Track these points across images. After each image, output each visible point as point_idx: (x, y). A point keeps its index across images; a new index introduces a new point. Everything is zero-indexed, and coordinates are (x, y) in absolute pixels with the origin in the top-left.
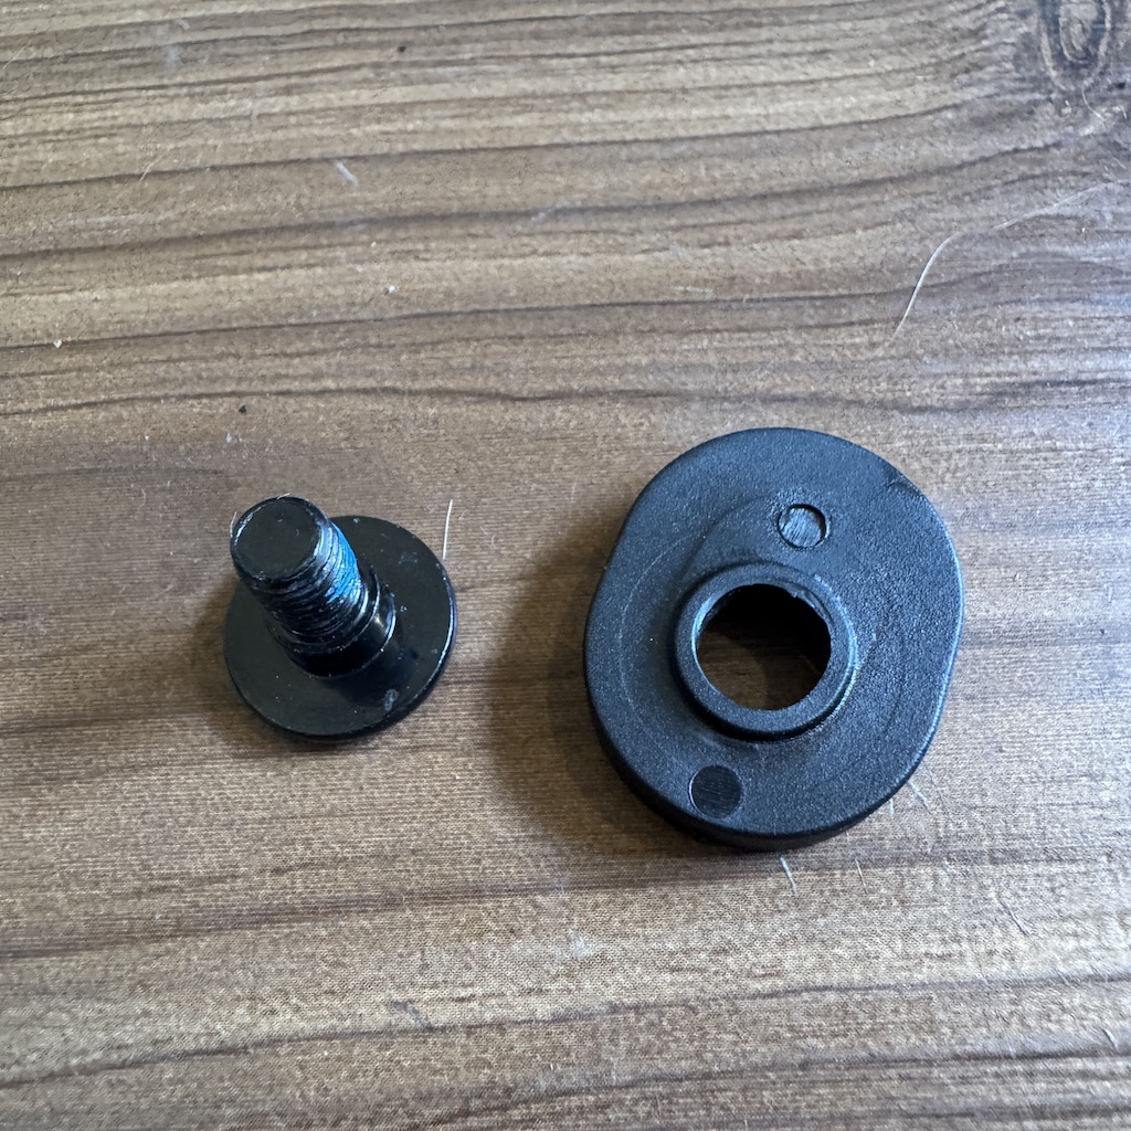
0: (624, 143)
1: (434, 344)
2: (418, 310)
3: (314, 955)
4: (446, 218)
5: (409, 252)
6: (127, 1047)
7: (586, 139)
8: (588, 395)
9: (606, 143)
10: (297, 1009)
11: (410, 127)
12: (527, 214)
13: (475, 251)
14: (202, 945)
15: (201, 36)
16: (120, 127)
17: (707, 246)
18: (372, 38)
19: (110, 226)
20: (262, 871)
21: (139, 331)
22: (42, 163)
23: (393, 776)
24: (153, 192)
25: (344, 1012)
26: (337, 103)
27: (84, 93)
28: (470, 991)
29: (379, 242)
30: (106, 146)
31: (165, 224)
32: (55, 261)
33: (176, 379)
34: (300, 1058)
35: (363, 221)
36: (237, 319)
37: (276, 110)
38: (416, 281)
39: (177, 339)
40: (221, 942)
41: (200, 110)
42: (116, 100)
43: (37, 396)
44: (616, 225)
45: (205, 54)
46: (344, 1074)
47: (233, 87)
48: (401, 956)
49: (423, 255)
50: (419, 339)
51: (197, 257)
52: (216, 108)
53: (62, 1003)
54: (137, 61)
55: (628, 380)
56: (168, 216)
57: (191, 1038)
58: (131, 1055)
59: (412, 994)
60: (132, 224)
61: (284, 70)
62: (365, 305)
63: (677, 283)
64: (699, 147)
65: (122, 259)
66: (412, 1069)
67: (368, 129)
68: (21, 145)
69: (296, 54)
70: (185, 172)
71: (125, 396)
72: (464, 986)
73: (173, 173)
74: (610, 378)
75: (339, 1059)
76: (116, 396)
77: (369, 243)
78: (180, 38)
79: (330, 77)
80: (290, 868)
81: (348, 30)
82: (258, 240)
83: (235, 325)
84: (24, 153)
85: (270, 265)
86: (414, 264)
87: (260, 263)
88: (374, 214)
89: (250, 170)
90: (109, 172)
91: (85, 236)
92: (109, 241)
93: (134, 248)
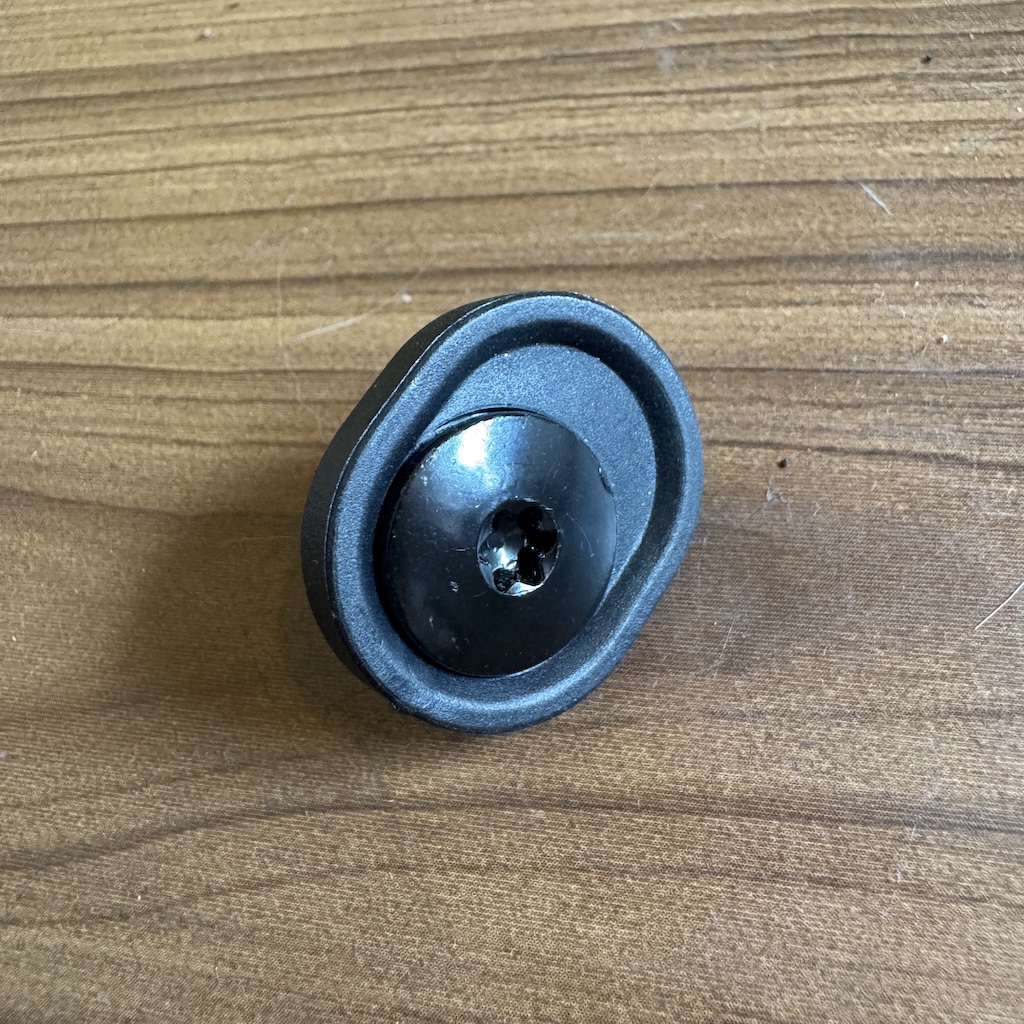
2: (979, 366)
4: (1000, 258)
5: (960, 295)
11: (946, 150)
15: (696, 39)
16: (617, 135)
18: (889, 46)
19: (615, 244)
22: (537, 170)
24: (658, 208)
26: (857, 119)
27: (576, 97)
29: (922, 281)
30: (602, 155)
31: (677, 244)
33: (701, 420)
35: (902, 256)
36: (765, 358)
37: (788, 123)
38: (972, 329)
39: (699, 375)
41: (701, 120)
42: (610, 106)
45: (702, 60)
47: (734, 96)
49: (978, 301)
50: (985, 401)
51: (713, 284)
52: (719, 118)
54: (628, 64)
56: (675, 237)
60: (639, 242)
61: (792, 79)
62: (914, 354)
65: (631, 280)
67: (895, 149)
68: (516, 150)
69: (803, 62)
70: (691, 188)
73: (678, 189)
77: (912, 283)
78: (674, 41)
79: (846, 89)
81: (860, 36)
82: (779, 269)
83: (763, 364)
84: (518, 159)
85: (798, 299)
86: (968, 310)
87: (786, 296)
88: (913, 249)
89: (764, 190)
90: (611, 185)
91: (590, 252)
92: (615, 260)
93: (641, 268)
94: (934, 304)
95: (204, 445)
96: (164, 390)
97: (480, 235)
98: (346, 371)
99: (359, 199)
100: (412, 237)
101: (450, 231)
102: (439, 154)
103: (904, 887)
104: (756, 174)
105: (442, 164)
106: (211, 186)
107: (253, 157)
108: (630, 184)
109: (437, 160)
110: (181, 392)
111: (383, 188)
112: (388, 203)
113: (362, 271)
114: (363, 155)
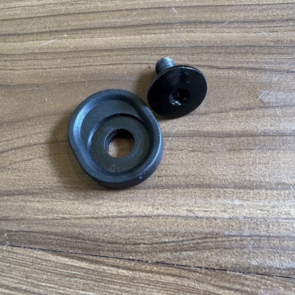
0: (249, 5)
1: (198, 54)
2: (194, 45)
3: (168, 197)
4: (201, 22)
5: (191, 31)
6: (123, 213)
7: (239, 4)
8: (239, 68)
9: (244, 5)
10: (164, 209)
12: (223, 22)
13: (209, 31)
14: (140, 192)
17: (272, 32)
19: (115, 22)
20: (155, 176)
21: (123, 47)
22: (98, 6)
23: (188, 157)
24: (126, 14)
25: (176, 211)
28: (207, 209)
29: (183, 28)
30: (114, 3)
31: (129, 22)
32: (102, 30)
33: (132, 59)
34: (165, 220)
35: (179, 23)
36: (147, 45)
38: (193, 38)
39: (132, 50)
40: (145, 191)
43: (98, 62)
44: (246, 26)
46: (176, 225)
48: (190, 199)
49: (195, 32)
50: (194, 52)
51: (137, 30)
53: (107, 201)
55: (250, 65)
56: (130, 20)
57: (138, 212)
58: (124, 215)
59: (192, 208)
60: (121, 22)
62: (180, 43)
63: (263, 41)
64: (270, 6)
65: (118, 30)
66: (193, 226)
70: (133, 9)
71: (120, 63)
72: (206, 208)
73: (131, 10)
74: (245, 64)
75: (174, 221)
76: (118, 62)
77: (181, 28)
80: (162, 176)
82: (152, 26)
83: (147, 47)
84: (94, 4)
85: (156, 33)
86: (193, 34)
87: (153, 32)
88: (182, 21)
89: (150, 9)
90: (115, 9)
91: (109, 24)
92: (115, 26)
93: (121, 27)
94: (185, 33)
95: (16, 70)
96: (6, 58)
97: (84, 21)
98: (51, 52)
99: (55, 14)
100: (68, 22)
101: (77, 20)
102: (75, 3)
103: (167, 149)
104: (149, 6)
105: (76, 5)
106: (19, 12)
107: (30, 5)
108: (119, 9)
109: (74, 4)
110: (11, 59)
111: (61, 11)
112: (62, 14)
113: (56, 30)
114: (57, 4)
